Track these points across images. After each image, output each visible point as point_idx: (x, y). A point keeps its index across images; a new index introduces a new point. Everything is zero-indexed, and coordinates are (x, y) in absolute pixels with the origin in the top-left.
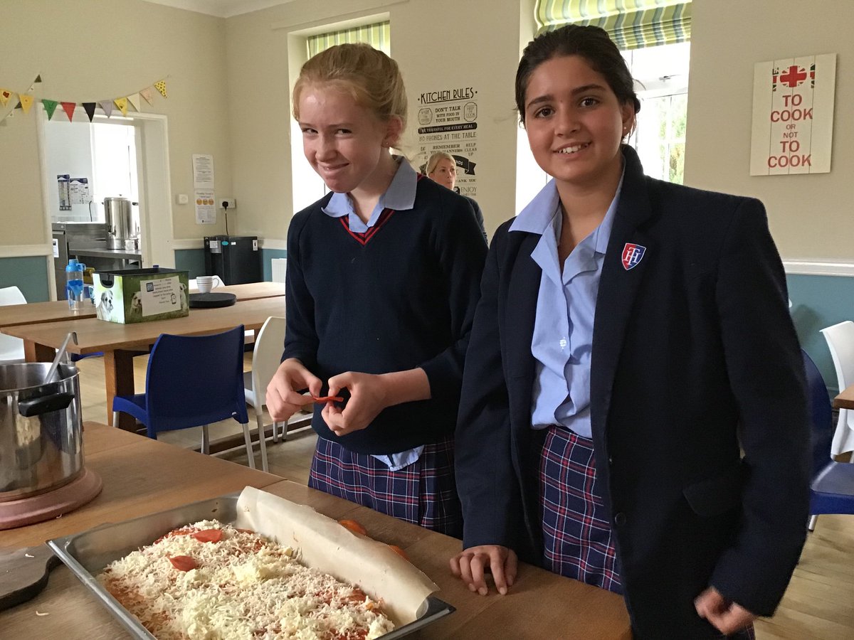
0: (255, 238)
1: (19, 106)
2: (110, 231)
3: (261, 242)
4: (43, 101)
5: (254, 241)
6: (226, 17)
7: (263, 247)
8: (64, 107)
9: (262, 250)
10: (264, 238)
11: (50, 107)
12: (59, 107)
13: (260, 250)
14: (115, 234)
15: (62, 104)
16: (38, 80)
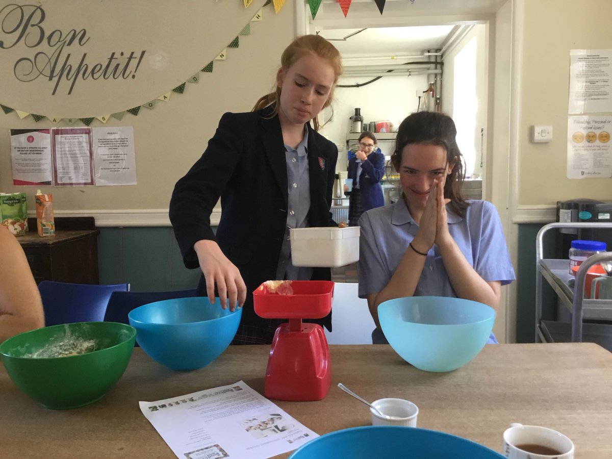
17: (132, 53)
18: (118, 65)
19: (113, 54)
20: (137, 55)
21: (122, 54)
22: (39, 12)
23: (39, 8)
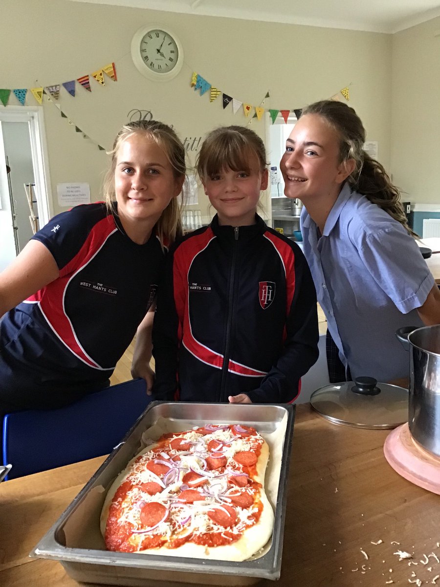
0: (409, 203)
1: (255, 116)
2: (295, 203)
3: (413, 207)
4: (270, 111)
5: (408, 206)
6: (393, 32)
7: (414, 210)
8: (282, 114)
9: (413, 212)
10: (415, 203)
11: (274, 114)
12: (280, 114)
13: (412, 212)
14: (297, 204)
15: (282, 111)
16: (268, 96)
17: (195, 138)
18: (189, 144)
19: (187, 138)
20: (198, 139)
21: (191, 138)
22: (149, 114)
23: (149, 112)
